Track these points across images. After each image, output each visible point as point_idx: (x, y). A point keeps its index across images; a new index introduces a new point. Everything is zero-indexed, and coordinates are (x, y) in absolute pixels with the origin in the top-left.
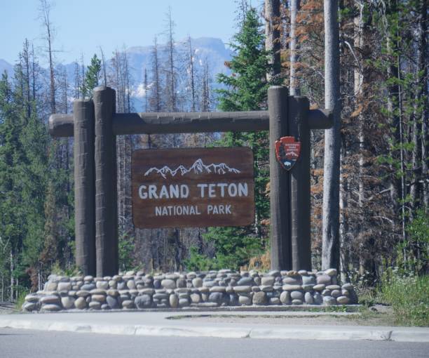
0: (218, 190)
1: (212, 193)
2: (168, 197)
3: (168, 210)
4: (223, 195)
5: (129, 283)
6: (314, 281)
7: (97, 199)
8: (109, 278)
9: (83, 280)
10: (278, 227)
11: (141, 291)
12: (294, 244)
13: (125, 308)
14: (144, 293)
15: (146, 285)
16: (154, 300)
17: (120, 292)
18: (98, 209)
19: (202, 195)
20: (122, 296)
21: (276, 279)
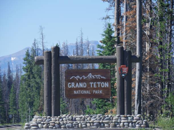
0: (97, 85)
1: (95, 86)
2: (78, 87)
3: (79, 92)
4: (99, 87)
5: (64, 119)
6: (133, 119)
7: (52, 88)
8: (56, 117)
9: (46, 118)
10: (119, 99)
11: (68, 122)
12: (125, 105)
13: (62, 128)
14: (69, 123)
15: (70, 120)
16: (73, 125)
17: (61, 122)
18: (53, 91)
19: (91, 87)
20: (61, 124)
21: (119, 118)
